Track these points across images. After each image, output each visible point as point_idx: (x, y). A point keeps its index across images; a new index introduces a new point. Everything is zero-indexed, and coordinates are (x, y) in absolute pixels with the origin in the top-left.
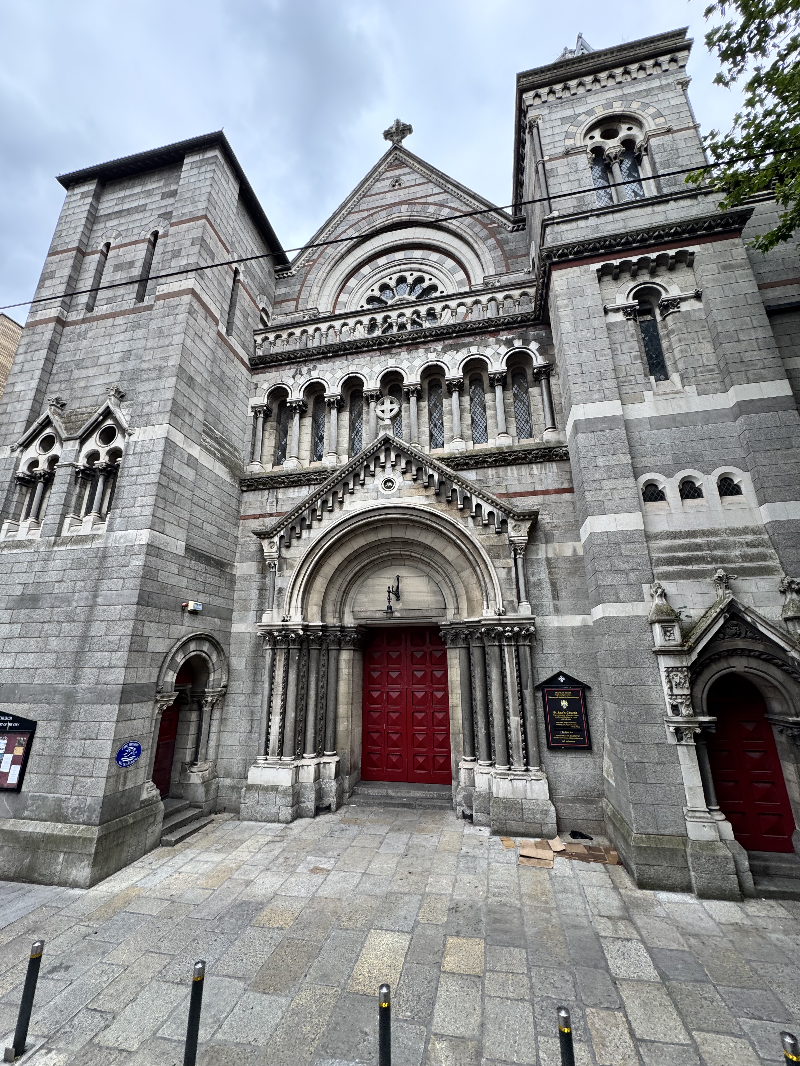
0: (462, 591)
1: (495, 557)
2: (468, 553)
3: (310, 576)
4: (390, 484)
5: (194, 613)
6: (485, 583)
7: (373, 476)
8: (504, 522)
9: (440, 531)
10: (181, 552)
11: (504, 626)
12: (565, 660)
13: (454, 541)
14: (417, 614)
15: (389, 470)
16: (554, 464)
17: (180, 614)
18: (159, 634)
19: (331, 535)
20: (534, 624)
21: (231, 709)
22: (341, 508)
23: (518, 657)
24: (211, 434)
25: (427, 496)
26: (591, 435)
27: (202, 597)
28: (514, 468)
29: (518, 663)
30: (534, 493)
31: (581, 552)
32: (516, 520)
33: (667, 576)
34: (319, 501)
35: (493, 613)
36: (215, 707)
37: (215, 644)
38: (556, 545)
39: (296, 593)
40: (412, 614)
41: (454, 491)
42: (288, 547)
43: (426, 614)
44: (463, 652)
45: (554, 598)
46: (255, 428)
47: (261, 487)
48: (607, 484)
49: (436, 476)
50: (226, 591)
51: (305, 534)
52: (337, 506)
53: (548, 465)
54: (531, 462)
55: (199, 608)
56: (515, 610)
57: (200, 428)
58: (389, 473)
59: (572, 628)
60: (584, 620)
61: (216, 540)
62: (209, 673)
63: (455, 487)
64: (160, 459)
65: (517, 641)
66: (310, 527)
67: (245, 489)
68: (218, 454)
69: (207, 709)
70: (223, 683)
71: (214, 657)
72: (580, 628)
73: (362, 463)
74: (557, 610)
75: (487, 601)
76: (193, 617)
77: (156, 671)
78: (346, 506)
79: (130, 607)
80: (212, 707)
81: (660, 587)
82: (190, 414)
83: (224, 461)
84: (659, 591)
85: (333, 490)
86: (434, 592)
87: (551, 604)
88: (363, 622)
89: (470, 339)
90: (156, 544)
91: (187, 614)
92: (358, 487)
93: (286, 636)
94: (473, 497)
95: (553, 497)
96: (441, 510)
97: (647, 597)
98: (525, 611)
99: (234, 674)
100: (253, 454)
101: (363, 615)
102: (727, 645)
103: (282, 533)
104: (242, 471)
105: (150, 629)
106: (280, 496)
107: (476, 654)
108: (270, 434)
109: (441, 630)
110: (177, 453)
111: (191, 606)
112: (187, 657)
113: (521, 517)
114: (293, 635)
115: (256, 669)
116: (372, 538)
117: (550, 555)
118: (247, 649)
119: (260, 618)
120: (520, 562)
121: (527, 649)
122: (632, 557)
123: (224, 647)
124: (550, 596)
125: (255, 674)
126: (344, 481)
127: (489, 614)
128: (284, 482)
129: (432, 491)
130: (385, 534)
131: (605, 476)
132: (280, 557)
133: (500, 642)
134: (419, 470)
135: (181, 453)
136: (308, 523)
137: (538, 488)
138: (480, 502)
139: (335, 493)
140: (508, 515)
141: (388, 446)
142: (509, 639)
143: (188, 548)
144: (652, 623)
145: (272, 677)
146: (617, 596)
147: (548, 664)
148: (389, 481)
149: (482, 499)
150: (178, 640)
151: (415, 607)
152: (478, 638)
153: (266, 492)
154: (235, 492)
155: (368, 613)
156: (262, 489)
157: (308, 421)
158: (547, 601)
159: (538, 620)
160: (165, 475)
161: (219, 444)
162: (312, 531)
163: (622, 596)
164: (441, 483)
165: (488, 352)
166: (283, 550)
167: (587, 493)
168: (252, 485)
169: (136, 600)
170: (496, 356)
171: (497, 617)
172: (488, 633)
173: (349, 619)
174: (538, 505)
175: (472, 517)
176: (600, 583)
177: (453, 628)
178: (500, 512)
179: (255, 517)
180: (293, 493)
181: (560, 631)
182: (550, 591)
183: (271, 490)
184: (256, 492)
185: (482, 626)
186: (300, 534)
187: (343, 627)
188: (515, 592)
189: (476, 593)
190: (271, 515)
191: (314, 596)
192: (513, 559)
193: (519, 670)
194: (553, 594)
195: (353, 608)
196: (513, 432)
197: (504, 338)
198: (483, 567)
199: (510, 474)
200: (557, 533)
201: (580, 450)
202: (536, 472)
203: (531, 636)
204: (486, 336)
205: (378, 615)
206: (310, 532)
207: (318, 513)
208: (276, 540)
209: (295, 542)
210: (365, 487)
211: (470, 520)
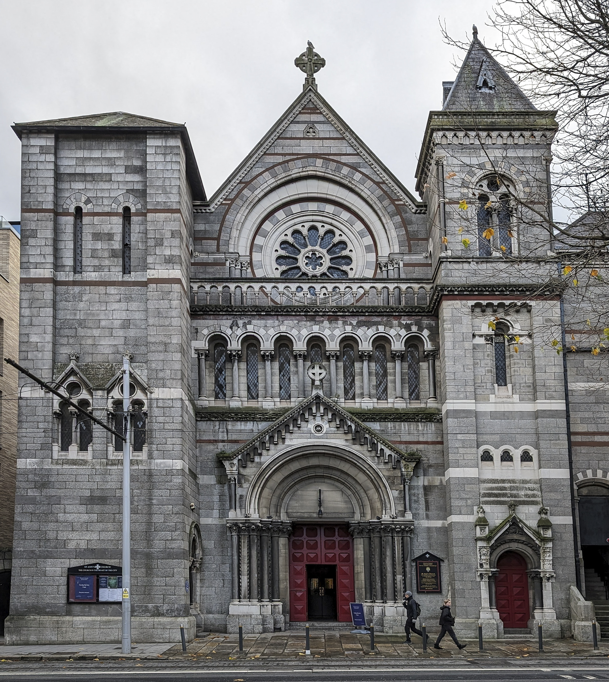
0: (367, 503)
1: (392, 484)
2: (374, 480)
3: (262, 488)
4: (320, 428)
6: (384, 499)
7: (307, 422)
8: (399, 461)
9: (356, 464)
10: (188, 471)
11: (395, 525)
12: (430, 545)
13: (365, 471)
14: (334, 516)
15: (318, 418)
16: (433, 424)
19: (277, 461)
20: (413, 525)
21: (206, 573)
22: (284, 443)
23: (403, 543)
25: (347, 440)
26: (456, 420)
28: (406, 423)
29: (403, 546)
30: (418, 443)
31: (444, 483)
32: (406, 461)
33: (487, 503)
34: (267, 436)
35: (389, 518)
37: (198, 531)
38: (430, 477)
39: (253, 499)
40: (330, 516)
41: (366, 438)
42: (245, 467)
43: (341, 516)
44: (367, 540)
45: (426, 510)
47: (213, 419)
48: (461, 450)
49: (353, 428)
50: (197, 495)
51: (257, 459)
52: (280, 441)
53: (429, 424)
54: (418, 421)
56: (404, 516)
58: (319, 421)
59: (436, 528)
60: (443, 523)
61: (192, 460)
62: (195, 549)
63: (366, 435)
64: (180, 413)
65: (402, 533)
67: (199, 419)
69: (194, 572)
70: (201, 556)
71: (197, 539)
72: (440, 528)
73: (299, 412)
74: (428, 517)
75: (385, 510)
78: (288, 442)
81: (482, 508)
82: (185, 376)
84: (481, 510)
85: (278, 430)
86: (344, 501)
87: (424, 513)
88: (295, 519)
89: (379, 319)
90: (183, 468)
92: (296, 429)
93: (249, 527)
94: (379, 444)
95: (431, 447)
96: (356, 449)
97: (475, 513)
98: (409, 516)
99: (206, 551)
100: (199, 390)
101: (295, 515)
102: (510, 537)
103: (240, 457)
104: (199, 406)
106: (230, 427)
107: (376, 541)
109: (351, 526)
113: (410, 460)
115: (223, 548)
116: (304, 463)
117: (426, 484)
118: (214, 535)
119: (222, 515)
120: (407, 487)
121: (409, 538)
122: (470, 491)
124: (424, 509)
125: (222, 551)
126: (285, 424)
127: (386, 518)
128: (233, 417)
129: (350, 436)
130: (314, 461)
131: (461, 445)
132: (239, 474)
133: (392, 534)
134: (341, 420)
136: (259, 451)
137: (421, 439)
138: (383, 447)
139: (279, 432)
140: (401, 458)
141: (318, 401)
142: (398, 532)
144: (476, 526)
145: (239, 553)
146: (460, 512)
147: (420, 548)
148: (319, 426)
149: (384, 445)
150: (191, 527)
151: (333, 511)
152: (378, 532)
154: (194, 421)
155: (299, 514)
156: (213, 421)
157: (244, 365)
158: (422, 511)
159: (416, 522)
162: (262, 457)
163: (463, 512)
164: (357, 432)
165: (393, 332)
166: (241, 470)
168: (205, 417)
169: (182, 503)
170: (398, 337)
171: (392, 520)
172: (385, 529)
173: (284, 518)
174: (421, 451)
175: (378, 457)
176: (452, 504)
177: (360, 526)
178: (396, 455)
179: (209, 442)
180: (240, 426)
181: (429, 529)
182: (424, 506)
183: (221, 422)
184: (209, 422)
185: (382, 524)
186: (254, 459)
187: (282, 522)
188: (403, 505)
189: (378, 505)
190: (223, 441)
191: (264, 501)
192: (402, 486)
193: (403, 550)
194: (426, 508)
195: (287, 510)
196: (406, 395)
197: (404, 322)
198: (383, 489)
199: (403, 428)
200: (431, 470)
201: (449, 428)
202: (420, 428)
203: (411, 531)
204: (391, 319)
205: (306, 515)
206: (260, 458)
207: (267, 445)
208: (236, 462)
209: (249, 464)
210: (301, 429)
211: (376, 458)
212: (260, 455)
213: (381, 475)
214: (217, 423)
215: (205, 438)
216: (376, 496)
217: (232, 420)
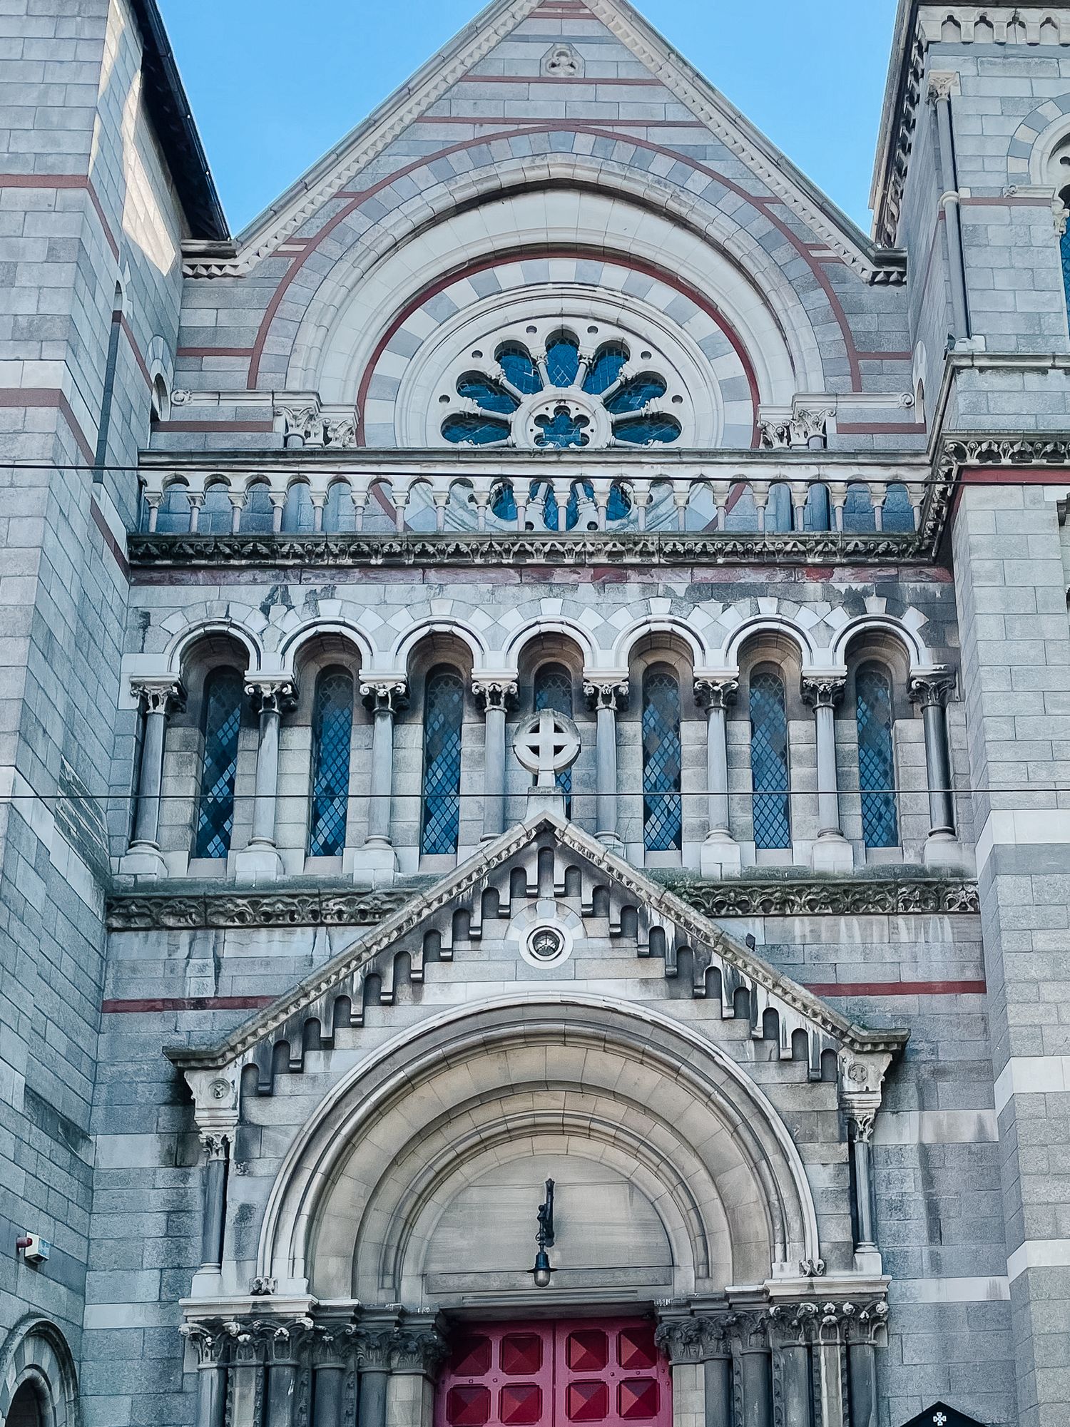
0: (719, 1220)
1: (807, 1142)
2: (742, 1130)
3: (328, 1177)
4: (549, 943)
6: (780, 1199)
7: (506, 918)
8: (830, 1056)
9: (676, 1072)
10: (19, 1103)
11: (819, 1299)
12: (949, 1381)
13: (709, 1096)
14: (598, 1279)
15: (546, 905)
16: (947, 922)
19: (391, 1067)
20: (886, 1297)
22: (417, 997)
23: (848, 1370)
25: (645, 982)
26: (1025, 881)
28: (855, 921)
29: (848, 1385)
30: (899, 988)
31: (993, 1133)
32: (858, 1052)
34: (359, 975)
35: (797, 1273)
37: (62, 1356)
38: (943, 1115)
39: (290, 1216)
40: (585, 1280)
41: (714, 973)
42: (267, 1095)
43: (622, 1280)
44: (717, 1371)
45: (931, 1239)
46: (142, 745)
47: (172, 921)
48: (1049, 991)
49: (670, 934)
51: (315, 1063)
52: (405, 991)
53: (933, 919)
54: (894, 913)
56: (848, 1264)
57: (56, 767)
58: (547, 914)
59: (968, 1305)
60: (994, 1288)
63: (717, 962)
65: (846, 1333)
67: (118, 924)
68: (73, 830)
72: (983, 1306)
73: (479, 883)
74: (937, 1267)
75: (784, 1242)
78: (431, 994)
82: (45, 732)
86: (644, 1225)
87: (926, 1250)
88: (452, 1301)
89: (760, 578)
92: (465, 945)
93: (264, 1333)
94: (761, 992)
95: (941, 1002)
96: (678, 1018)
98: (870, 1264)
100: (136, 820)
101: (453, 1282)
103: (249, 1057)
104: (116, 873)
106: (228, 951)
107: (751, 1372)
108: (181, 764)
109: (661, 1318)
110: (23, 840)
113: (870, 1047)
114: (283, 1330)
117: (929, 1139)
118: (134, 1374)
120: (861, 1152)
121: (869, 1351)
124: (925, 1234)
126: (427, 928)
127: (787, 1273)
128: (244, 912)
129: (657, 968)
131: (1048, 973)
132: (242, 1122)
133: (807, 1340)
134: (627, 910)
135: (28, 839)
136: (324, 1033)
137: (908, 977)
138: (775, 1003)
139: (403, 959)
140: (839, 1041)
141: (546, 841)
142: (830, 1327)
143: (28, 1093)
146: (1056, 1225)
147: (912, 1388)
148: (546, 933)
149: (780, 997)
150: (11, 1331)
151: (595, 1263)
152: (756, 1332)
154: (97, 932)
155: (467, 1279)
156: (173, 928)
157: (301, 738)
158: (916, 1243)
159: (897, 1287)
162: (335, 1056)
163: (1065, 1227)
164: (682, 949)
165: (805, 618)
166: (253, 1104)
167: (1010, 1007)
168: (141, 915)
170: (824, 634)
171: (807, 1280)
172: (782, 1318)
173: (412, 1294)
174: (907, 1019)
175: (756, 1039)
176: (1025, 1198)
177: (692, 1312)
178: (821, 1032)
179: (150, 1006)
180: (267, 943)
181: (942, 1312)
182: (924, 1223)
183: (199, 933)
184: (153, 934)
185: (771, 1300)
186: (302, 1061)
187: (403, 1313)
188: (848, 1222)
189: (758, 1226)
190: (199, 1004)
191: (334, 1230)
192: (845, 1146)
193: (849, 1401)
194: (931, 1230)
195: (426, 1262)
196: (855, 826)
197: (843, 588)
198: (775, 1159)
199: (844, 938)
200: (945, 1086)
201: (1002, 912)
202: (904, 936)
203: (877, 1322)
204: (800, 574)
205: (495, 1283)
206: (328, 1058)
207: (356, 1008)
208: (233, 1073)
209: (284, 1082)
210: (483, 944)
211: (750, 1045)
212: (328, 1045)
213: (769, 1111)
214: (185, 937)
215: (135, 993)
216: (750, 1192)
217: (237, 923)
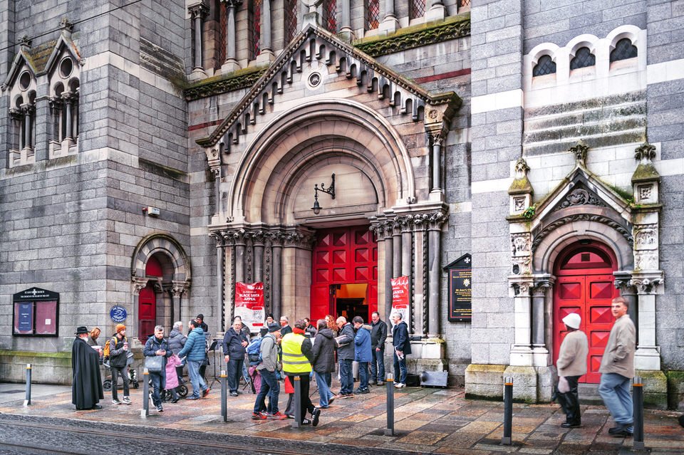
1: (412, 148)
3: (248, 180)
4: (315, 79)
5: (154, 216)
7: (300, 72)
8: (421, 109)
10: (136, 165)
11: (414, 213)
13: (374, 133)
14: (351, 210)
15: (314, 64)
17: (141, 216)
18: (127, 232)
19: (264, 138)
21: (196, 299)
23: (427, 242)
24: (149, 49)
25: (350, 89)
27: (160, 204)
29: (427, 247)
32: (432, 105)
33: (535, 151)
34: (252, 104)
35: (405, 203)
36: (183, 297)
37: (177, 245)
39: (237, 196)
40: (346, 211)
41: (375, 80)
42: (228, 153)
43: (359, 210)
44: (388, 243)
46: (193, 31)
47: (203, 95)
49: (358, 67)
50: (181, 199)
51: (241, 139)
55: (158, 212)
56: (426, 198)
57: (137, 48)
58: (314, 68)
61: (166, 152)
62: (174, 268)
63: (376, 75)
64: (107, 85)
65: (426, 227)
66: (245, 132)
67: (189, 99)
68: (158, 68)
69: (176, 297)
70: (188, 277)
71: (177, 255)
73: (289, 59)
75: (401, 191)
76: (153, 220)
77: (129, 260)
78: (276, 107)
79: (103, 210)
80: (181, 296)
82: (126, 35)
83: (165, 74)
84: (520, 166)
85: (264, 92)
86: (366, 188)
88: (302, 221)
90: (114, 159)
91: (148, 218)
92: (286, 86)
93: (231, 235)
94: (393, 85)
96: (361, 102)
97: (512, 172)
98: (435, 197)
99: (196, 270)
100: (194, 60)
101: (302, 215)
102: (571, 211)
103: (221, 140)
104: (184, 80)
105: (119, 227)
106: (221, 103)
108: (210, 35)
109: (371, 225)
110: (120, 76)
111: (150, 211)
112: (153, 252)
113: (437, 102)
114: (236, 234)
115: (212, 265)
118: (204, 250)
119: (210, 221)
122: (504, 135)
123: (185, 248)
125: (212, 270)
126: (272, 81)
127: (401, 204)
128: (222, 88)
129: (354, 82)
132: (222, 164)
133: (411, 229)
134: (342, 60)
135: (123, 75)
136: (243, 128)
138: (398, 89)
139: (266, 95)
140: (425, 103)
141: (312, 37)
142: (419, 225)
143: (141, 161)
144: (509, 196)
145: (223, 270)
146: (487, 174)
147: (456, 248)
148: (314, 75)
149: (401, 86)
150: (144, 238)
151: (349, 204)
152: (397, 228)
153: (208, 100)
154: (180, 103)
155: (307, 213)
156: (204, 98)
160: (113, 98)
161: (159, 57)
162: (248, 135)
163: (490, 175)
164: (363, 73)
166: (224, 157)
168: (195, 95)
169: (106, 205)
171: (409, 206)
172: (400, 223)
173: (290, 220)
175: (392, 106)
178: (417, 99)
179: (200, 127)
183: (212, 98)
184: (200, 101)
185: (396, 215)
186: (238, 140)
188: (427, 180)
189: (397, 185)
190: (214, 123)
193: (426, 253)
198: (399, 157)
202: (430, 55)
206: (245, 137)
207: (252, 117)
208: (217, 147)
209: (233, 148)
210: (293, 85)
211: (390, 110)
213: (396, 136)
215: (196, 123)
216: (394, 171)
217: (222, 92)
